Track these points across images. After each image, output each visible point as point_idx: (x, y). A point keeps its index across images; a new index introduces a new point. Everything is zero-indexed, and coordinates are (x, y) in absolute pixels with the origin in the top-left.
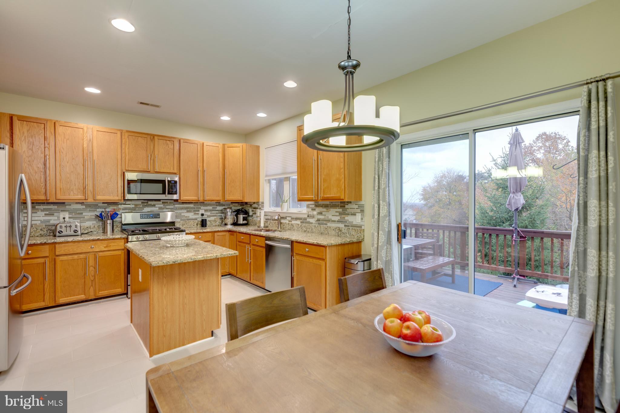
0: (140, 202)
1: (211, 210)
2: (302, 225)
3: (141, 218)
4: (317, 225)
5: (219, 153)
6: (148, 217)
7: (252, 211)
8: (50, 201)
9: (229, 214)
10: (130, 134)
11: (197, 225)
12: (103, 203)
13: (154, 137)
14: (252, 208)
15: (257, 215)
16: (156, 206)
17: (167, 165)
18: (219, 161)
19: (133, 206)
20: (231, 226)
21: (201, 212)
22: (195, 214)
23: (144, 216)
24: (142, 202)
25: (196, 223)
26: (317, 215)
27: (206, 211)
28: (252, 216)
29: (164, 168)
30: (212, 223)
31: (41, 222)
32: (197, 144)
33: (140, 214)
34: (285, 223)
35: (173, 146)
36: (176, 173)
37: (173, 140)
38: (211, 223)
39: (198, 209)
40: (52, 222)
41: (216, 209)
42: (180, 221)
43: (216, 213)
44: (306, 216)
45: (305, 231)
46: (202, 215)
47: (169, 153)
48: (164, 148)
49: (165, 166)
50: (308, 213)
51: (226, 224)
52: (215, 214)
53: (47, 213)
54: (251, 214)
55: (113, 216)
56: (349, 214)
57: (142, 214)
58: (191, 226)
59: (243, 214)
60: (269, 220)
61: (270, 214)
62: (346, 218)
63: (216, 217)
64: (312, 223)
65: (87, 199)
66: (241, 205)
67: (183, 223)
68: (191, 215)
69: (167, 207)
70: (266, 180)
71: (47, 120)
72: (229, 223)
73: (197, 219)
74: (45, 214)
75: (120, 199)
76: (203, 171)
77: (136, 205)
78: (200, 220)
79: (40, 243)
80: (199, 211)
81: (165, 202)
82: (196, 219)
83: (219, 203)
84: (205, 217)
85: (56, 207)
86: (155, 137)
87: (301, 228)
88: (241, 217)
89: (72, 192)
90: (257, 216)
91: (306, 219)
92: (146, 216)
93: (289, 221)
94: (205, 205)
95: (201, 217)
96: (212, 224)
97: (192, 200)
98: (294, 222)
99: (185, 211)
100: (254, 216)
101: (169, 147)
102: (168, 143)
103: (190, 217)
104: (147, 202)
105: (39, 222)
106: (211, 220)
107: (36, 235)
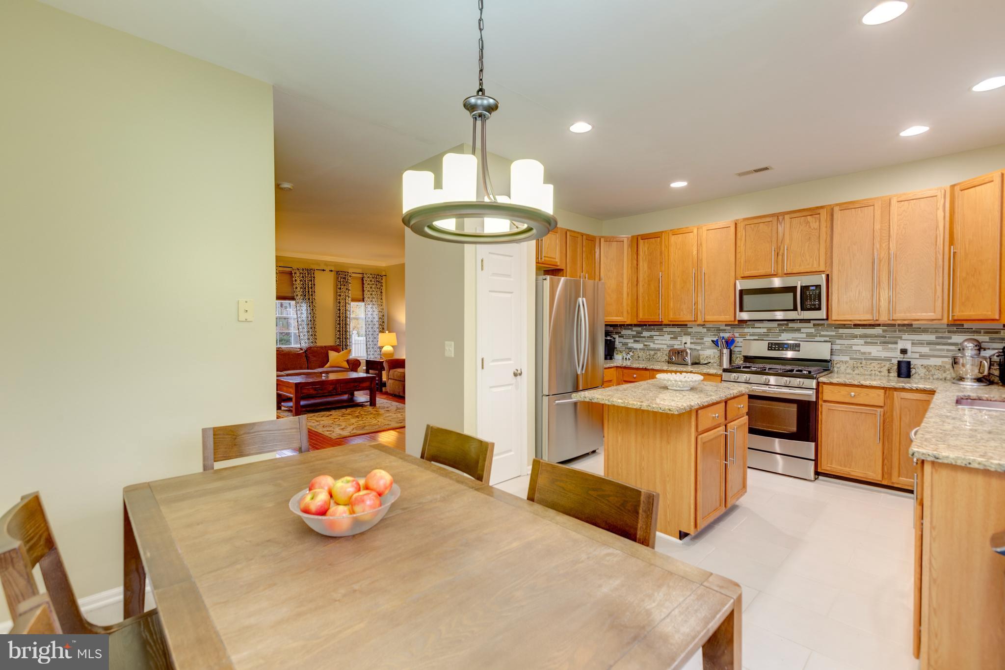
1: (929, 343)
3: (768, 350)
5: (938, 209)
6: (781, 349)
8: (664, 323)
9: (971, 353)
10: (747, 222)
11: (889, 372)
12: (726, 325)
13: (784, 218)
16: (803, 330)
17: (806, 260)
18: (937, 227)
19: (765, 330)
20: (973, 384)
21: (901, 345)
22: (884, 348)
23: (774, 346)
24: (778, 324)
25: (886, 368)
27: (915, 343)
29: (800, 266)
30: (934, 371)
31: (667, 346)
32: (875, 205)
33: (769, 343)
35: (818, 223)
37: (818, 211)
38: (929, 371)
39: (892, 340)
40: (676, 347)
42: (848, 360)
46: (904, 351)
47: (810, 238)
48: (802, 230)
49: (803, 261)
51: (962, 379)
52: (939, 353)
53: (672, 336)
57: (772, 343)
58: (873, 372)
65: (696, 321)
67: (855, 365)
68: (876, 351)
69: (822, 333)
71: (662, 232)
73: (891, 360)
74: (671, 338)
75: (732, 320)
76: (890, 259)
77: (769, 329)
78: (897, 361)
80: (896, 343)
81: (818, 324)
82: (888, 359)
84: (906, 358)
85: (679, 330)
86: (786, 216)
89: (682, 312)
92: (777, 346)
94: (914, 331)
95: (901, 355)
96: (932, 375)
99: (862, 341)
101: (810, 227)
102: (809, 220)
103: (872, 355)
104: (787, 325)
105: (665, 347)
106: (931, 366)
107: (663, 360)
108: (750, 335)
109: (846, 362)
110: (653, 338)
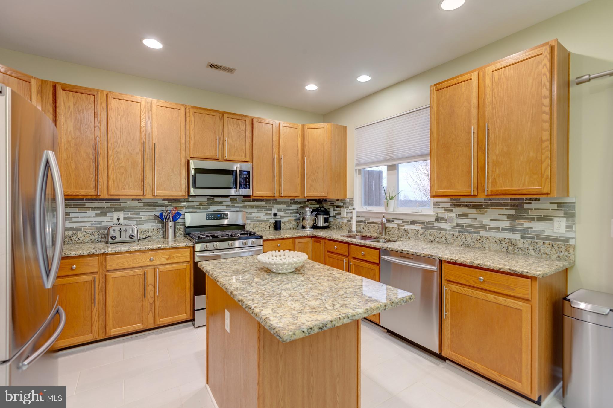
0: (204, 199)
1: (285, 210)
2: (426, 232)
3: (207, 220)
4: (457, 233)
5: (297, 136)
6: (215, 218)
7: (334, 210)
8: (101, 197)
9: (308, 214)
10: (195, 110)
11: (269, 228)
12: (164, 200)
13: (223, 116)
14: (334, 207)
15: (342, 215)
16: (224, 203)
17: (238, 152)
18: (297, 147)
19: (197, 204)
20: (311, 230)
21: (275, 211)
22: (267, 214)
23: (210, 217)
24: (207, 199)
25: (268, 226)
26: (456, 218)
27: (279, 210)
28: (334, 217)
29: (235, 155)
30: (287, 225)
31: (92, 224)
32: (273, 125)
33: (206, 214)
34: (393, 228)
35: (244, 127)
36: (248, 162)
37: (245, 118)
38: (285, 225)
39: (269, 208)
40: (104, 224)
41: (291, 208)
42: (250, 222)
43: (291, 213)
44: (433, 219)
45: (432, 241)
46: (275, 215)
47: (240, 136)
48: (235, 129)
49: (236, 152)
50: (437, 215)
51: (304, 227)
52: (289, 214)
53: (99, 212)
54: (332, 213)
55: (176, 216)
56: (533, 219)
57: (208, 214)
58: (263, 229)
59: (323, 215)
60: (362, 222)
61: (364, 215)
62: (526, 225)
63: (290, 218)
64: (445, 230)
65: (145, 195)
66: (318, 203)
67: (254, 226)
68: (262, 215)
69: (236, 205)
70: (356, 170)
71: (98, 91)
72: (308, 226)
73: (269, 221)
74: (96, 214)
75: (184, 195)
76: (279, 159)
77: (201, 203)
78: (273, 221)
79: (87, 254)
80: (271, 210)
81: (233, 199)
82: (268, 220)
83: (294, 201)
84: (278, 218)
85: (108, 205)
86: (225, 115)
87: (424, 237)
88: (321, 218)
89: (127, 186)
90: (341, 217)
91: (433, 224)
92: (212, 216)
93: (399, 225)
94: (278, 203)
95: (274, 217)
96: (287, 227)
97: (266, 197)
98: (407, 227)
99: (256, 210)
100: (337, 216)
101: (240, 128)
102: (239, 122)
103: (261, 218)
104: (213, 199)
105: (89, 225)
106: (285, 222)
107: (86, 241)
108: (186, 208)
109: (250, 224)
110: (69, 215)
